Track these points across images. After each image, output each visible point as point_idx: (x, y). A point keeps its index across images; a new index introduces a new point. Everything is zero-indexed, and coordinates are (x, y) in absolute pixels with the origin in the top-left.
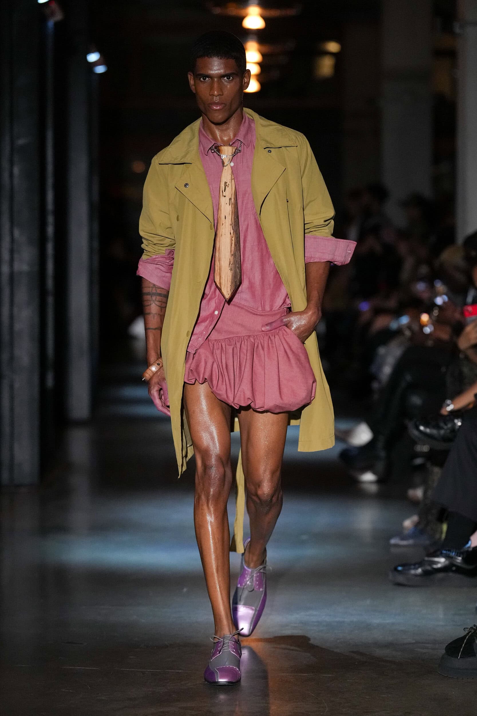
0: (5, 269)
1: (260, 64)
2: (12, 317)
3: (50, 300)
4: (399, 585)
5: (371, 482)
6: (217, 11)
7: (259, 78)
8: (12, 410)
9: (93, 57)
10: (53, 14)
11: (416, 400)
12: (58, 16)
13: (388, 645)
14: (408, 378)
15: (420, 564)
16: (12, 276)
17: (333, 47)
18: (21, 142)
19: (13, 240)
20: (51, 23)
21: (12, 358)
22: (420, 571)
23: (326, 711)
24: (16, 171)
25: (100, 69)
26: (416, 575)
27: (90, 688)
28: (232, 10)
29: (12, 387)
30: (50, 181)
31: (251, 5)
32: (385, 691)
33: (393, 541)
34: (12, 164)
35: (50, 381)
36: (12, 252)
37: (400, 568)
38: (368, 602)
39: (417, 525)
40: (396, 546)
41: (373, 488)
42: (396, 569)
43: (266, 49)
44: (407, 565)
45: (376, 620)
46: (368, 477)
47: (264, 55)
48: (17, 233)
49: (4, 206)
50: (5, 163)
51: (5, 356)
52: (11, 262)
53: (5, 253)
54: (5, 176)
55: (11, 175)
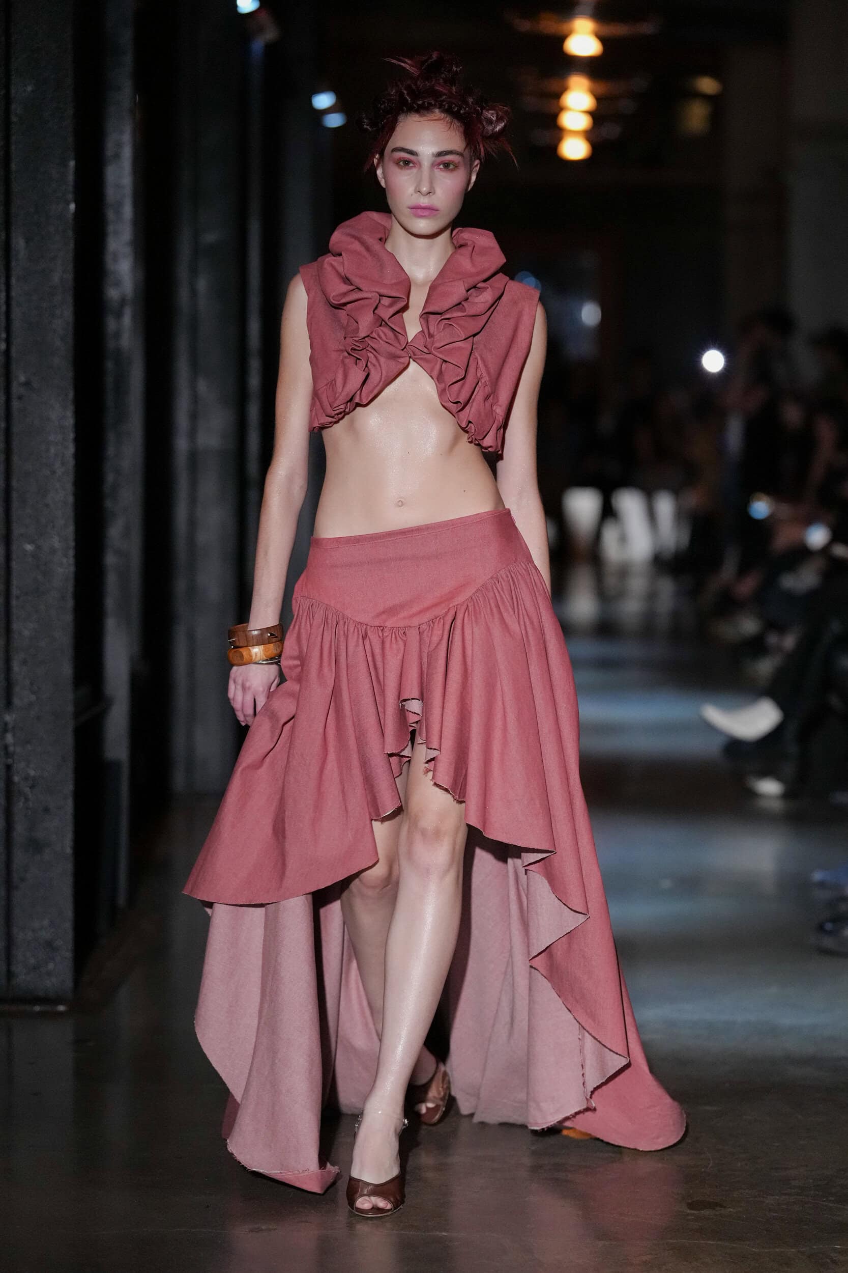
0: (182, 444)
1: (594, 115)
2: (192, 523)
3: (254, 496)
6: (525, 26)
7: (589, 136)
9: (323, 101)
10: (261, 30)
12: (270, 34)
16: (194, 457)
17: (708, 85)
18: (210, 238)
19: (195, 399)
20: (258, 45)
21: (192, 589)
23: (711, 1165)
24: (202, 284)
25: (334, 121)
28: (548, 25)
29: (191, 637)
30: (254, 301)
31: (577, 16)
34: (194, 271)
36: (194, 417)
41: (777, 806)
42: (821, 928)
43: (602, 88)
44: (839, 921)
45: (787, 1019)
46: (769, 787)
47: (599, 99)
48: (202, 386)
49: (182, 344)
50: (182, 272)
51: (180, 586)
52: (192, 433)
53: (182, 419)
54: (183, 295)
55: (194, 292)
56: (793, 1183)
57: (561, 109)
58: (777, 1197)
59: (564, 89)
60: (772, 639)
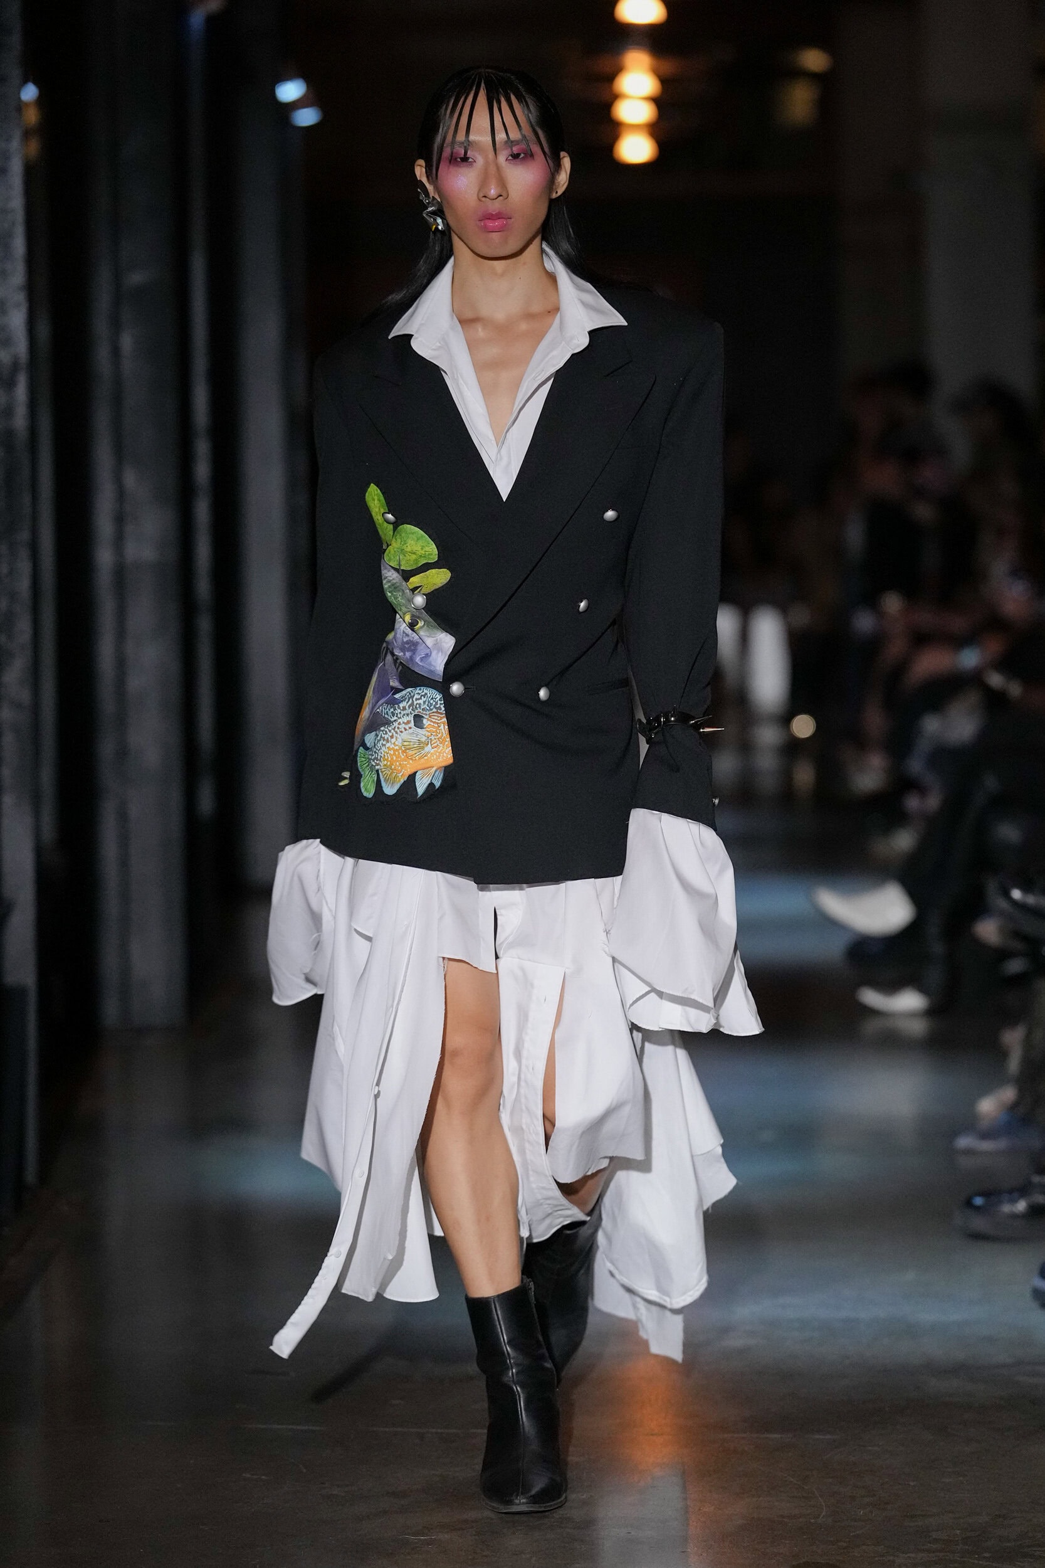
0: (104, 557)
1: (657, 101)
2: (121, 663)
3: (205, 625)
4: (978, 1237)
5: (912, 1015)
7: (655, 130)
8: (124, 863)
9: (290, 91)
11: (1009, 832)
12: (214, 3)
13: (957, 1370)
14: (991, 783)
15: (1023, 1191)
16: (120, 573)
17: (814, 60)
18: (136, 278)
19: (121, 494)
20: (197, 19)
21: (123, 753)
22: (1021, 1206)
23: (823, 1514)
24: (127, 342)
25: (307, 117)
26: (1014, 1216)
27: (305, 1471)
29: (123, 816)
30: (200, 364)
32: (949, 1470)
33: (964, 1142)
34: (116, 325)
35: (206, 802)
36: (120, 519)
37: (979, 1201)
38: (910, 1276)
39: (1013, 1107)
40: (969, 1152)
41: (917, 1028)
42: (969, 1203)
43: (669, 67)
44: (993, 1194)
45: (927, 1314)
46: (909, 1001)
47: (665, 81)
48: (130, 479)
49: (102, 420)
50: (101, 326)
51: (106, 748)
52: (119, 540)
53: (104, 524)
54: (102, 355)
55: (116, 352)
56: (934, 1535)
57: (615, 97)
58: (913, 1555)
59: (617, 70)
60: (913, 803)
